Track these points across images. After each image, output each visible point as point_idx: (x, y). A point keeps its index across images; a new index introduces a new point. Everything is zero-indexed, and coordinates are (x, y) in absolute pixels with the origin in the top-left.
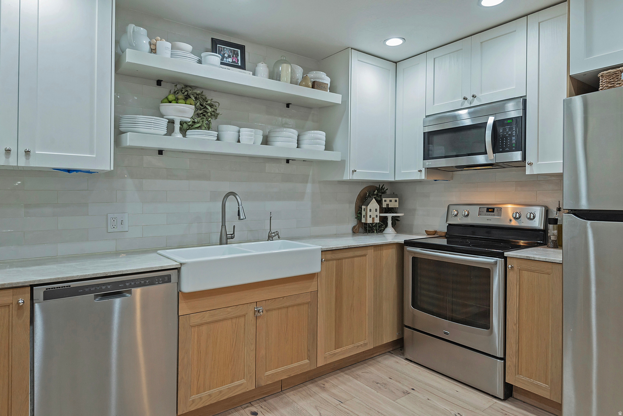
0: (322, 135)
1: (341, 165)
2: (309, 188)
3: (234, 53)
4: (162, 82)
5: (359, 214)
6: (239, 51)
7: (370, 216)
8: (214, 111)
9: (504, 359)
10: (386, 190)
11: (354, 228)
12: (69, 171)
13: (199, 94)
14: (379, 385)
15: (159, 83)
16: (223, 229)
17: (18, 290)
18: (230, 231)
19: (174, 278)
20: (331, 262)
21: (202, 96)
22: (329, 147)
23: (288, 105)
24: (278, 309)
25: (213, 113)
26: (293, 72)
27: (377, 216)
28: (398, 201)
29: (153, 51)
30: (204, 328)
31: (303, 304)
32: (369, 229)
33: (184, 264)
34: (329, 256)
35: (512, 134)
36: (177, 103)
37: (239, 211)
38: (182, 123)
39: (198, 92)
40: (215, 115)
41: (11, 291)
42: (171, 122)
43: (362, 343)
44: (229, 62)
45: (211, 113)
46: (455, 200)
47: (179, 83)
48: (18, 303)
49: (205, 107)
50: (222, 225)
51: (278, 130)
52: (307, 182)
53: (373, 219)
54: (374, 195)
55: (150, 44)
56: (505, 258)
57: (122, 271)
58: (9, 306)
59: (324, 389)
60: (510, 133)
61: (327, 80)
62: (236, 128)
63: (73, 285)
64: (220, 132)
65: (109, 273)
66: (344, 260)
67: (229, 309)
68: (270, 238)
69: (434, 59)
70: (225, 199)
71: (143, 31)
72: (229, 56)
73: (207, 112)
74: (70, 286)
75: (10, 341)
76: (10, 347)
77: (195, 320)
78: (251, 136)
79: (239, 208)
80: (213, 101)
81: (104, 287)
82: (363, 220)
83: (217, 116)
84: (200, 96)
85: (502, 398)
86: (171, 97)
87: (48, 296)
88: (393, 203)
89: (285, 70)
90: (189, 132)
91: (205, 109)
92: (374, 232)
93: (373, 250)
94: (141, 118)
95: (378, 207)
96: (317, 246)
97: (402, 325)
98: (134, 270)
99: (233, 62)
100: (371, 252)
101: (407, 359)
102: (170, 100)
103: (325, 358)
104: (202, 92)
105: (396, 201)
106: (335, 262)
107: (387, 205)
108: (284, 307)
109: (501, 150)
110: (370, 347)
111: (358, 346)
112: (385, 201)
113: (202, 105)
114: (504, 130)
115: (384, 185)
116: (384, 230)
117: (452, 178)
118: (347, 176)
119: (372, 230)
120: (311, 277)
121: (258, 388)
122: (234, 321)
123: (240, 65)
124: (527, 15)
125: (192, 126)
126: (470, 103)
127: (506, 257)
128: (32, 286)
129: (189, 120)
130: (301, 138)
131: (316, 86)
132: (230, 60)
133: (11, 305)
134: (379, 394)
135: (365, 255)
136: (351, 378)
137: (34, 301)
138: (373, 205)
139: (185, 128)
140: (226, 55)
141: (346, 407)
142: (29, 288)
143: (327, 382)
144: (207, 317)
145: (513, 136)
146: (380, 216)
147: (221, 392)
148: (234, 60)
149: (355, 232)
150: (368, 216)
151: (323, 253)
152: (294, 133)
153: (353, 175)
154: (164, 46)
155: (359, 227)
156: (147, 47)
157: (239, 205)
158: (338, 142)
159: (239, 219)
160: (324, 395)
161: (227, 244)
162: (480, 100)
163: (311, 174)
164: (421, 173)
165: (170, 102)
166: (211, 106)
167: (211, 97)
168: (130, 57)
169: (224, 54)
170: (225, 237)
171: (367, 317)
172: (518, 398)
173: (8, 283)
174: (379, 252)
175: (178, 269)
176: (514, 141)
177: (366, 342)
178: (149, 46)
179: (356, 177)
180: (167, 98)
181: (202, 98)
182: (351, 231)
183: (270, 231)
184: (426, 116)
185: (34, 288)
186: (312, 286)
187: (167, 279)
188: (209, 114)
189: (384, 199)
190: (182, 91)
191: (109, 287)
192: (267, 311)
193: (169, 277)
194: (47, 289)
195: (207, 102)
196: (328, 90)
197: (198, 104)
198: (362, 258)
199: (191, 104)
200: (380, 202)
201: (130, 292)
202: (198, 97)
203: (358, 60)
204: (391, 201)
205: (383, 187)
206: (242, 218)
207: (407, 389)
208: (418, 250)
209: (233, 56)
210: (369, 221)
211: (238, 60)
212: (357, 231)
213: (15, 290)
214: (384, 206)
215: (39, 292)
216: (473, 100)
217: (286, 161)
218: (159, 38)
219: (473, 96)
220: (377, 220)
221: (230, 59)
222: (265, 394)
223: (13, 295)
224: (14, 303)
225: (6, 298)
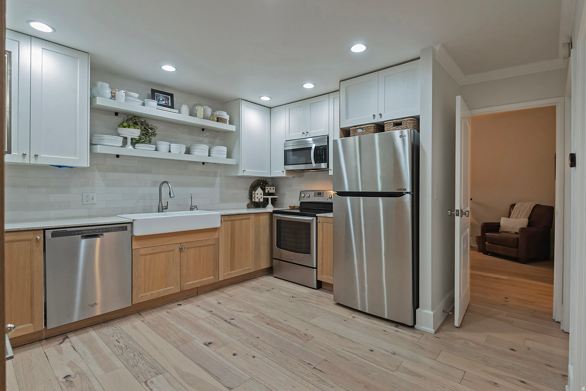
0: (224, 149)
1: (236, 167)
2: (218, 180)
3: (166, 98)
4: (118, 114)
5: (251, 196)
6: (170, 97)
7: (257, 198)
8: (153, 132)
9: (316, 268)
10: (268, 182)
11: (248, 204)
12: (59, 166)
13: (143, 122)
14: (254, 289)
15: (116, 114)
16: (160, 203)
17: (36, 232)
18: (164, 205)
19: (129, 228)
20: (227, 222)
21: (146, 123)
22: (229, 156)
23: (203, 130)
24: (194, 247)
25: (153, 133)
26: (204, 110)
27: (261, 198)
29: (113, 97)
30: (148, 256)
31: (210, 245)
32: (257, 205)
33: (135, 220)
34: (226, 218)
35: (323, 154)
36: (129, 128)
37: (170, 192)
38: (132, 139)
39: (143, 120)
40: (154, 134)
41: (32, 232)
42: (125, 138)
43: (247, 268)
44: (163, 103)
45: (151, 133)
46: (304, 188)
47: (130, 115)
48: (37, 238)
49: (147, 130)
50: (159, 201)
51: (196, 145)
52: (216, 177)
53: (259, 199)
54: (260, 185)
55: (111, 93)
56: (317, 217)
57: (98, 223)
58: (31, 240)
59: (223, 292)
60: (322, 153)
61: (227, 117)
62: (169, 143)
63: (68, 229)
64: (157, 145)
65: (90, 224)
66: (236, 221)
67: (163, 247)
68: (191, 209)
69: (289, 109)
70: (161, 185)
71: (107, 85)
72: (163, 100)
73: (149, 133)
74: (67, 230)
75: (32, 259)
76: (32, 262)
77: (143, 252)
78: (178, 148)
79: (170, 190)
80: (152, 126)
81: (86, 232)
82: (253, 200)
83: (155, 135)
84: (144, 123)
85: (316, 288)
86: (125, 124)
87: (54, 235)
88: (272, 191)
89: (200, 110)
90: (136, 145)
91: (147, 131)
92: (260, 207)
93: (254, 216)
94: (106, 137)
95: (262, 192)
96: (219, 213)
97: (272, 258)
98: (105, 223)
99: (165, 103)
100: (253, 217)
101: (275, 277)
102: (125, 126)
103: (224, 276)
104: (145, 120)
105: (273, 189)
106: (230, 222)
107: (269, 191)
108: (198, 247)
109: (318, 162)
110: (253, 270)
111: (245, 270)
112: (267, 189)
113: (145, 129)
114: (320, 151)
115: (266, 179)
116: (266, 206)
117: (303, 176)
118: (240, 174)
119: (259, 206)
120: (215, 230)
121: (182, 291)
122: (167, 253)
123: (170, 105)
124: (329, 93)
125: (139, 141)
126: (306, 136)
127: (317, 216)
128: (44, 230)
129: (137, 138)
130: (211, 150)
131: (219, 120)
132: (164, 102)
133: (32, 240)
134: (253, 292)
135: (249, 219)
136: (240, 287)
137: (46, 238)
138: (259, 191)
139: (134, 142)
140: (161, 99)
141: (234, 298)
142: (43, 231)
143: (225, 289)
144: (150, 251)
145: (323, 155)
146: (263, 198)
147: (159, 292)
148: (166, 102)
149: (249, 207)
150: (256, 198)
151: (223, 217)
152: (206, 147)
153: (243, 173)
154: (121, 94)
155: (251, 204)
156: (109, 95)
157: (170, 189)
158: (235, 153)
159: (170, 197)
160: (223, 295)
161: (163, 212)
162: (310, 135)
163: (219, 171)
164: (284, 173)
165: (125, 127)
166: (151, 129)
167: (151, 123)
168: (100, 102)
169: (160, 98)
170: (161, 208)
171: (251, 254)
172: (324, 288)
173: (31, 228)
174: (258, 217)
175: (132, 223)
176: (324, 158)
177: (250, 268)
178: (111, 94)
179: (245, 174)
180: (122, 124)
181: (145, 124)
182: (246, 207)
183: (192, 205)
184: (286, 141)
185: (46, 231)
186: (216, 235)
187: (125, 229)
188: (150, 134)
189: (266, 188)
190: (132, 119)
191: (90, 232)
192: (187, 248)
193: (126, 227)
194: (53, 232)
195: (149, 126)
196: (228, 123)
197: (143, 128)
198: (247, 220)
199: (138, 129)
200: (264, 190)
201: (102, 235)
202: (142, 123)
203: (246, 106)
204: (270, 189)
205: (266, 180)
206: (172, 196)
207: (269, 289)
208: (279, 215)
209: (165, 100)
210: (257, 200)
211: (169, 103)
212: (250, 206)
213: (35, 232)
214: (267, 191)
215: (48, 234)
216: (307, 134)
217: (202, 163)
218: (117, 90)
219: (307, 132)
220: (262, 200)
221: (164, 101)
222: (186, 296)
223: (33, 234)
224: (34, 238)
225: (30, 236)
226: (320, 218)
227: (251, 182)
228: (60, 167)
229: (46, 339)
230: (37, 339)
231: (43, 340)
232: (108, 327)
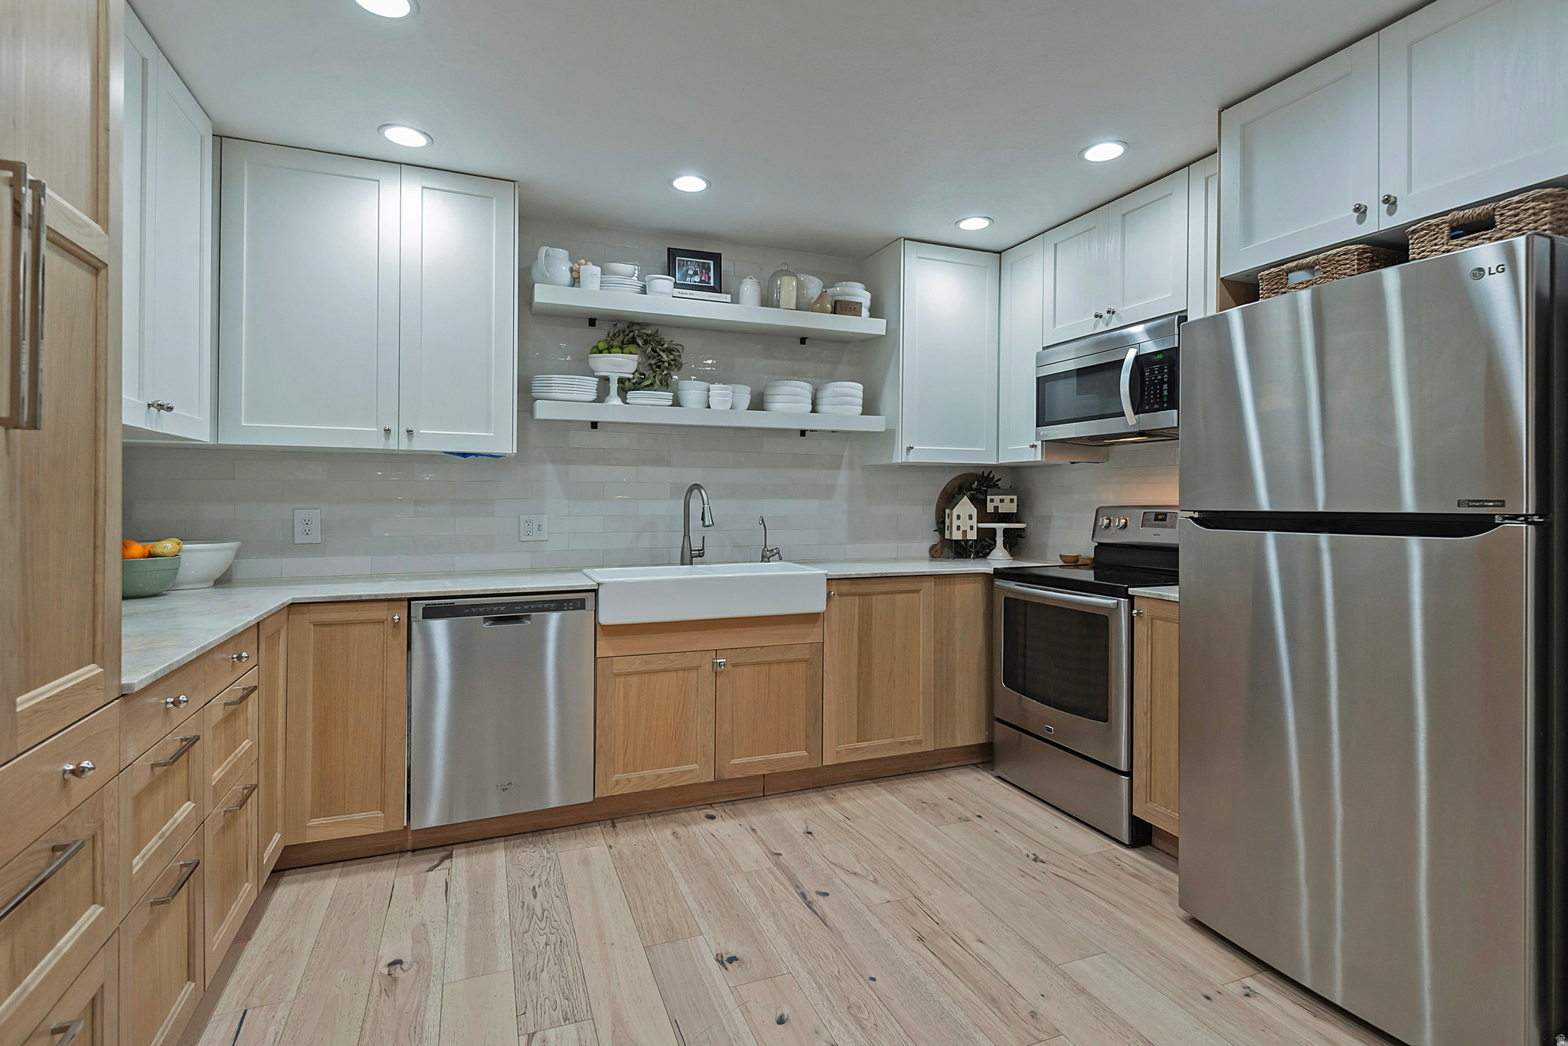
0: (856, 389)
1: (887, 437)
2: (843, 477)
3: (703, 268)
4: (596, 321)
5: (941, 525)
6: (712, 262)
7: (958, 528)
8: (674, 360)
9: (1129, 774)
10: (997, 481)
11: (932, 548)
12: (465, 455)
13: (651, 335)
14: (922, 805)
15: (592, 322)
16: (686, 540)
17: (394, 603)
18: (696, 545)
19: (590, 604)
20: (850, 598)
21: (655, 338)
22: (870, 407)
23: (803, 341)
24: (753, 664)
25: (673, 363)
26: (800, 287)
27: (972, 528)
28: (1015, 501)
29: (575, 281)
30: (634, 679)
31: (798, 661)
32: (962, 550)
33: (602, 584)
34: (845, 588)
35: (1163, 378)
36: (610, 353)
37: (703, 513)
38: (621, 381)
39: (649, 332)
40: (677, 365)
41: (386, 604)
42: (606, 380)
43: (910, 738)
44: (695, 282)
45: (669, 363)
46: (1111, 499)
47: (619, 321)
48: (394, 620)
49: (659, 355)
50: (685, 536)
51: (778, 383)
52: (839, 468)
53: (965, 532)
54: (970, 489)
55: (572, 270)
56: (1131, 599)
57: (519, 589)
58: (383, 622)
59: (830, 800)
60: (1159, 377)
61: (863, 297)
62: (704, 385)
63: (457, 602)
64: (680, 392)
65: (501, 589)
66: (874, 597)
67: (672, 656)
68: (765, 558)
69: (1056, 245)
70: (688, 495)
71: (562, 253)
72: (695, 273)
73: (664, 362)
74: (453, 603)
75: (385, 666)
76: (385, 672)
77: (620, 666)
78: (726, 395)
79: (703, 508)
80: (673, 343)
81: (495, 609)
82: (947, 537)
83: (681, 366)
84: (651, 338)
85: (1127, 843)
86: (602, 346)
87: (427, 613)
88: (1008, 506)
89: (788, 288)
90: (630, 394)
91: (659, 358)
92: (970, 557)
93: (933, 583)
94: (557, 379)
95: (974, 512)
96: (820, 571)
97: (993, 719)
98: (534, 588)
99: (701, 281)
100: (928, 586)
101: (999, 778)
102: (601, 349)
103: (838, 752)
104: (657, 331)
105: (1012, 501)
106: (857, 598)
107: (996, 508)
108: (763, 663)
109: (1147, 407)
110: (929, 747)
111: (902, 743)
112: (992, 501)
113: (656, 352)
114: (1152, 372)
115: (991, 472)
116: (989, 553)
117: (1107, 458)
118: (900, 457)
119: (966, 554)
120: (811, 618)
121: (719, 781)
122: (680, 674)
123: (712, 285)
124: (1188, 165)
125: (639, 384)
126: (1107, 325)
127: (1133, 596)
128: (410, 600)
129: (631, 376)
130: (820, 394)
131: (838, 308)
132: (697, 279)
133: (386, 622)
134: (916, 816)
135: (917, 591)
136: (884, 792)
137: (412, 619)
138: (965, 508)
139: (625, 387)
140: (691, 272)
141: (853, 825)
142: (406, 602)
143: (841, 793)
144: (638, 664)
145: (1165, 383)
146: (978, 528)
147: (659, 776)
148: (703, 278)
149: (935, 554)
150: (954, 528)
151: (834, 582)
152: (802, 390)
153: (908, 454)
154: (591, 272)
155: (942, 548)
156: (567, 277)
157: (704, 505)
158: (886, 401)
159: (704, 525)
160: (827, 808)
161: (691, 564)
162: (1120, 319)
163: (846, 453)
164: (1035, 451)
165: (601, 352)
166: (669, 351)
167: (669, 337)
168: (543, 295)
169: (688, 270)
170: (688, 554)
171: (921, 696)
172: (1160, 847)
173: (382, 594)
174: (947, 587)
175: (595, 591)
176: (1166, 393)
177: (919, 738)
178: (570, 274)
179: (913, 458)
180: (597, 347)
181: (653, 339)
182: (927, 555)
183: (765, 547)
184: (1044, 348)
185: (412, 602)
186: (814, 634)
187: (580, 605)
188: (666, 364)
189: (989, 498)
190: (624, 332)
191: (502, 609)
192: (735, 665)
193: (583, 601)
194: (426, 605)
195: (663, 345)
196: (865, 312)
197: (649, 350)
198: (911, 595)
199: (631, 353)
200: (979, 503)
201: (528, 617)
202: (648, 338)
203: (918, 258)
204: (1002, 501)
205: (991, 476)
206: (707, 523)
207: (968, 814)
208: (1012, 585)
209: (701, 272)
210: (957, 536)
211: (709, 278)
212: (939, 551)
213: (391, 603)
214: (990, 509)
215: (418, 608)
216: (1111, 318)
217: (799, 433)
218: (584, 261)
219: (1109, 312)
220: (972, 535)
221: (696, 277)
222: (736, 795)
223: (388, 610)
224: (390, 619)
225: (380, 612)
226: (1144, 602)
227: (945, 480)
228: (464, 457)
229: (413, 851)
230: (397, 849)
231: (407, 851)
232: (535, 846)
